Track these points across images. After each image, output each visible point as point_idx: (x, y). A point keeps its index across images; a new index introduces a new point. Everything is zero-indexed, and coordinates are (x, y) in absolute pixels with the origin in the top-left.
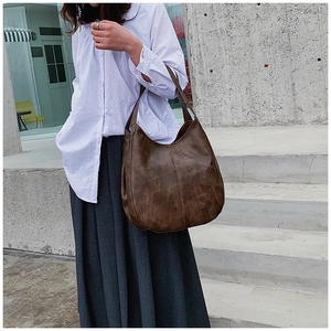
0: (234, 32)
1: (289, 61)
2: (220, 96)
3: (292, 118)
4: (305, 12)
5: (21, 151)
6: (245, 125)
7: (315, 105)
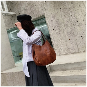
0: (61, 33)
1: (74, 37)
2: (60, 48)
3: (78, 51)
4: (76, 26)
5: (15, 67)
6: (67, 54)
7: (83, 48)
